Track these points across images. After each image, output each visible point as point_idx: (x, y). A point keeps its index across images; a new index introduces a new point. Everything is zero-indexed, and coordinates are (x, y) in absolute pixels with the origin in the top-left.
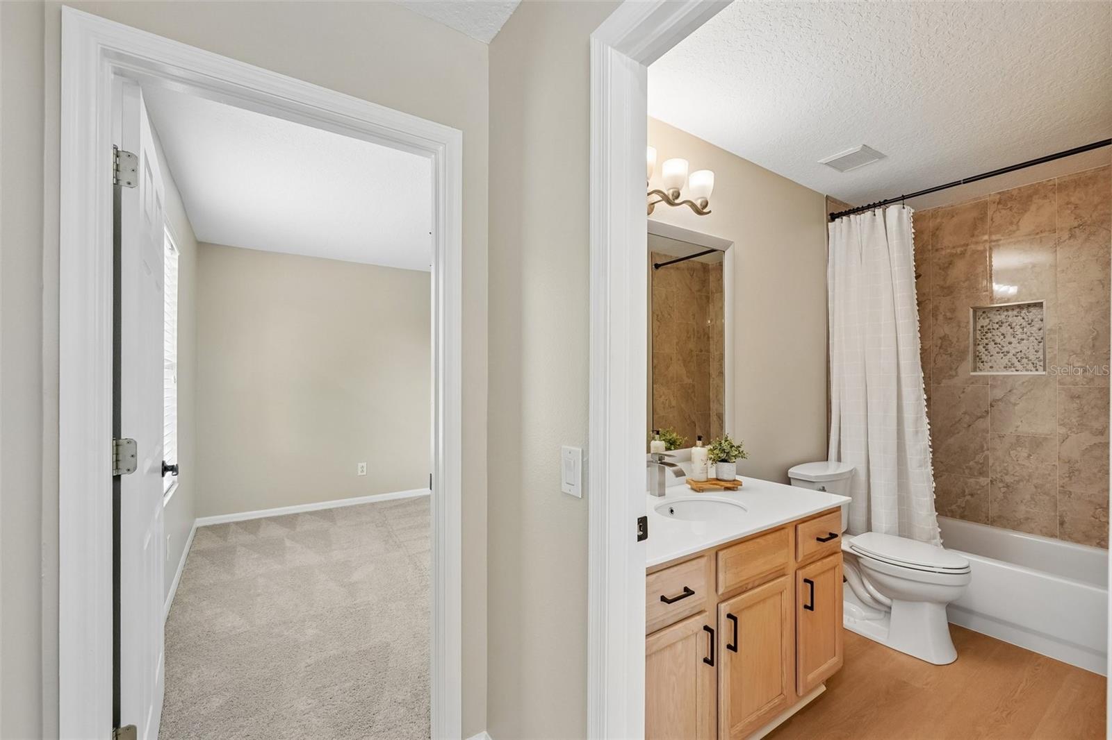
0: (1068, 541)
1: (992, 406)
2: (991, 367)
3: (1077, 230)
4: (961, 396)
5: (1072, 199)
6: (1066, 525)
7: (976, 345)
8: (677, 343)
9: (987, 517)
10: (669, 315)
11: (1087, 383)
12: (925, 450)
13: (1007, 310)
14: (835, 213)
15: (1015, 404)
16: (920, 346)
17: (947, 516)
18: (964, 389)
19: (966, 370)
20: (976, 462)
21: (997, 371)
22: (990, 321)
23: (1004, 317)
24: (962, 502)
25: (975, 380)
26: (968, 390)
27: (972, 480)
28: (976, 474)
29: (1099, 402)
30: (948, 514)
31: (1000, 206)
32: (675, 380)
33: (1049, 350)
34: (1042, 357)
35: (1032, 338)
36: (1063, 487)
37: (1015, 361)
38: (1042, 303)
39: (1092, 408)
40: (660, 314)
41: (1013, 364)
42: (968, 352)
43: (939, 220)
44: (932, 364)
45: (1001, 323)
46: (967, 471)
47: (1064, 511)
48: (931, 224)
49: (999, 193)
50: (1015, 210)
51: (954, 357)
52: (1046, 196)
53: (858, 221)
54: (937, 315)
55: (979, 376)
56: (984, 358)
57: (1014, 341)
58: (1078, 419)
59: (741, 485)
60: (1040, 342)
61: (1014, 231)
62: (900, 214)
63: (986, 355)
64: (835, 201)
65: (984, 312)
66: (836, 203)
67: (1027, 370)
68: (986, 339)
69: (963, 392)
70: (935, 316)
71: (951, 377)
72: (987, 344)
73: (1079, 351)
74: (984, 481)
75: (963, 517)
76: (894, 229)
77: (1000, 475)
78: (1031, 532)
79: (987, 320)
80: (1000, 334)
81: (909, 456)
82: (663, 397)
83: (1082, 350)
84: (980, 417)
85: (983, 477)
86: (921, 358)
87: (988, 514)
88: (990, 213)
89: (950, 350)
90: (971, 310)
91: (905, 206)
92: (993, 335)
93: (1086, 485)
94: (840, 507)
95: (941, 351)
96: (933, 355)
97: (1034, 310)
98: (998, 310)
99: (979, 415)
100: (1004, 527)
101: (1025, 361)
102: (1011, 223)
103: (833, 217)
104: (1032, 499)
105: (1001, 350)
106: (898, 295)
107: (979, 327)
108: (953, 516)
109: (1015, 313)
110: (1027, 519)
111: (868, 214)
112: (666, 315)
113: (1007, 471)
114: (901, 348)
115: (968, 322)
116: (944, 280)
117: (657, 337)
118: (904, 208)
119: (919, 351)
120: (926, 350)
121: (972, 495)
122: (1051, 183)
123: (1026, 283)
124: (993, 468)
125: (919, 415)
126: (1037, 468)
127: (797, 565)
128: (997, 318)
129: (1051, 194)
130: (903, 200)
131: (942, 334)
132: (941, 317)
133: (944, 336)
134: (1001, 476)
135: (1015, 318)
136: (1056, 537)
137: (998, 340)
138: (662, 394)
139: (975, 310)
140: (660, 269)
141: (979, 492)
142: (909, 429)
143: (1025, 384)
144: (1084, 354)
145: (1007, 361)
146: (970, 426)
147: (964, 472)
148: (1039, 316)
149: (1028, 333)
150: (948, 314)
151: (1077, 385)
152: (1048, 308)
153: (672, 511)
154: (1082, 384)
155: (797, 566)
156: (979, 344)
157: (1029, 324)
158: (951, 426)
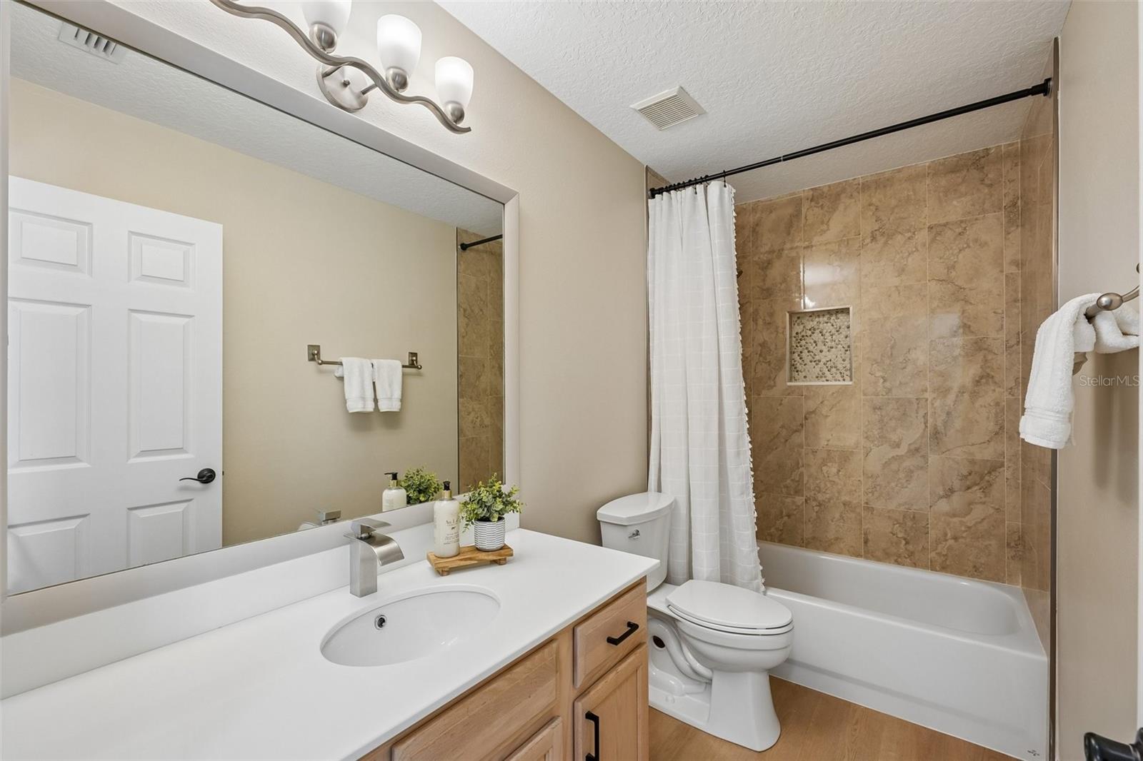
0: (871, 560)
1: (806, 418)
2: (805, 377)
3: (877, 233)
4: (779, 408)
5: (874, 200)
6: (870, 544)
7: (792, 353)
8: (491, 347)
9: (802, 539)
10: (481, 310)
11: (887, 394)
12: (747, 473)
13: (819, 316)
14: (656, 189)
15: (827, 416)
16: (741, 351)
17: (766, 540)
18: (782, 400)
19: (783, 378)
20: (792, 480)
21: (810, 381)
22: (804, 327)
23: (815, 323)
24: (779, 523)
25: (791, 390)
26: (785, 401)
27: (789, 500)
28: (792, 493)
29: (896, 413)
30: (769, 538)
31: (813, 203)
32: (488, 392)
33: (855, 359)
34: (848, 366)
35: (840, 346)
36: (867, 503)
37: (825, 370)
38: (849, 308)
39: (891, 419)
40: (468, 308)
41: (823, 374)
42: (785, 360)
43: (758, 215)
44: (753, 374)
45: (813, 330)
46: (784, 490)
47: (868, 528)
48: (752, 219)
49: (812, 189)
50: (826, 208)
51: (772, 365)
52: (852, 195)
53: (679, 197)
54: (757, 320)
55: (795, 386)
56: (799, 367)
57: (825, 349)
58: (879, 431)
59: (512, 555)
60: (847, 351)
61: (825, 232)
62: (721, 193)
63: (801, 364)
64: (655, 175)
65: (798, 318)
66: (657, 178)
67: (836, 380)
68: (801, 346)
69: (781, 404)
70: (755, 321)
71: (771, 387)
72: (801, 352)
73: (879, 360)
74: (799, 500)
75: (781, 541)
76: (715, 209)
77: (813, 492)
78: (840, 553)
79: (802, 327)
80: (812, 341)
81: (731, 483)
82: (473, 414)
83: (882, 359)
84: (796, 431)
85: (799, 496)
86: (743, 366)
87: (803, 536)
88: (804, 211)
89: (769, 358)
90: (788, 315)
91: (726, 184)
92: (807, 343)
93: (886, 500)
94: (646, 576)
95: (761, 359)
96: (753, 364)
97: (841, 316)
98: (811, 316)
99: (795, 428)
100: (817, 549)
101: (834, 370)
102: (822, 223)
103: (653, 193)
104: (841, 516)
105: (814, 358)
106: (719, 289)
107: (794, 334)
108: (772, 540)
109: (825, 319)
110: (837, 539)
111: (690, 189)
112: (477, 311)
113: (819, 488)
114: (723, 353)
115: (785, 328)
116: (764, 280)
117: (463, 337)
118: (725, 186)
119: (741, 357)
120: (747, 358)
121: (789, 516)
122: (856, 182)
123: (835, 287)
124: (808, 485)
125: (741, 433)
126: (845, 485)
127: (576, 692)
128: (810, 324)
129: (855, 194)
130: (724, 176)
131: (761, 341)
132: (760, 322)
133: (764, 343)
134: (815, 494)
135: (825, 324)
136: (861, 556)
137: (811, 348)
138: (471, 410)
139: (792, 314)
140: (468, 251)
141: (795, 512)
142: (730, 450)
143: (835, 395)
144: (884, 363)
145: (818, 370)
146: (787, 440)
147: (782, 491)
148: (846, 323)
149: (837, 341)
150: (768, 319)
151: (878, 396)
152: (854, 314)
153: (382, 622)
154: (882, 395)
155: (573, 694)
156: (794, 353)
157: (837, 331)
158: (770, 442)
